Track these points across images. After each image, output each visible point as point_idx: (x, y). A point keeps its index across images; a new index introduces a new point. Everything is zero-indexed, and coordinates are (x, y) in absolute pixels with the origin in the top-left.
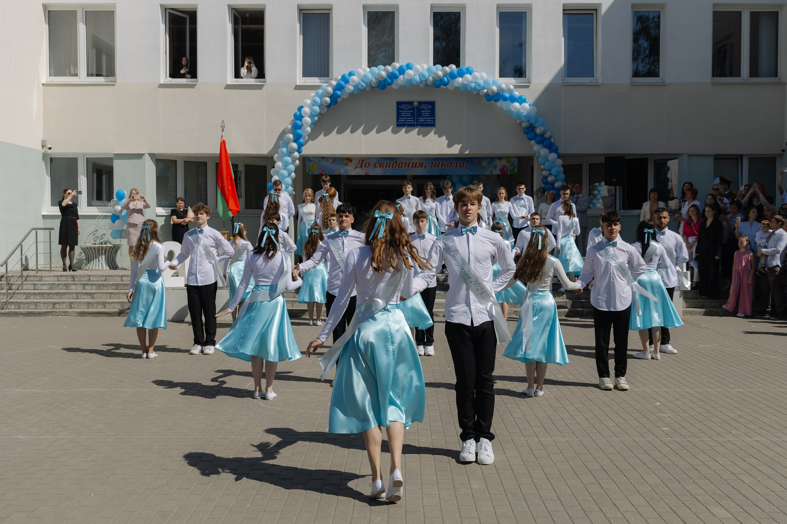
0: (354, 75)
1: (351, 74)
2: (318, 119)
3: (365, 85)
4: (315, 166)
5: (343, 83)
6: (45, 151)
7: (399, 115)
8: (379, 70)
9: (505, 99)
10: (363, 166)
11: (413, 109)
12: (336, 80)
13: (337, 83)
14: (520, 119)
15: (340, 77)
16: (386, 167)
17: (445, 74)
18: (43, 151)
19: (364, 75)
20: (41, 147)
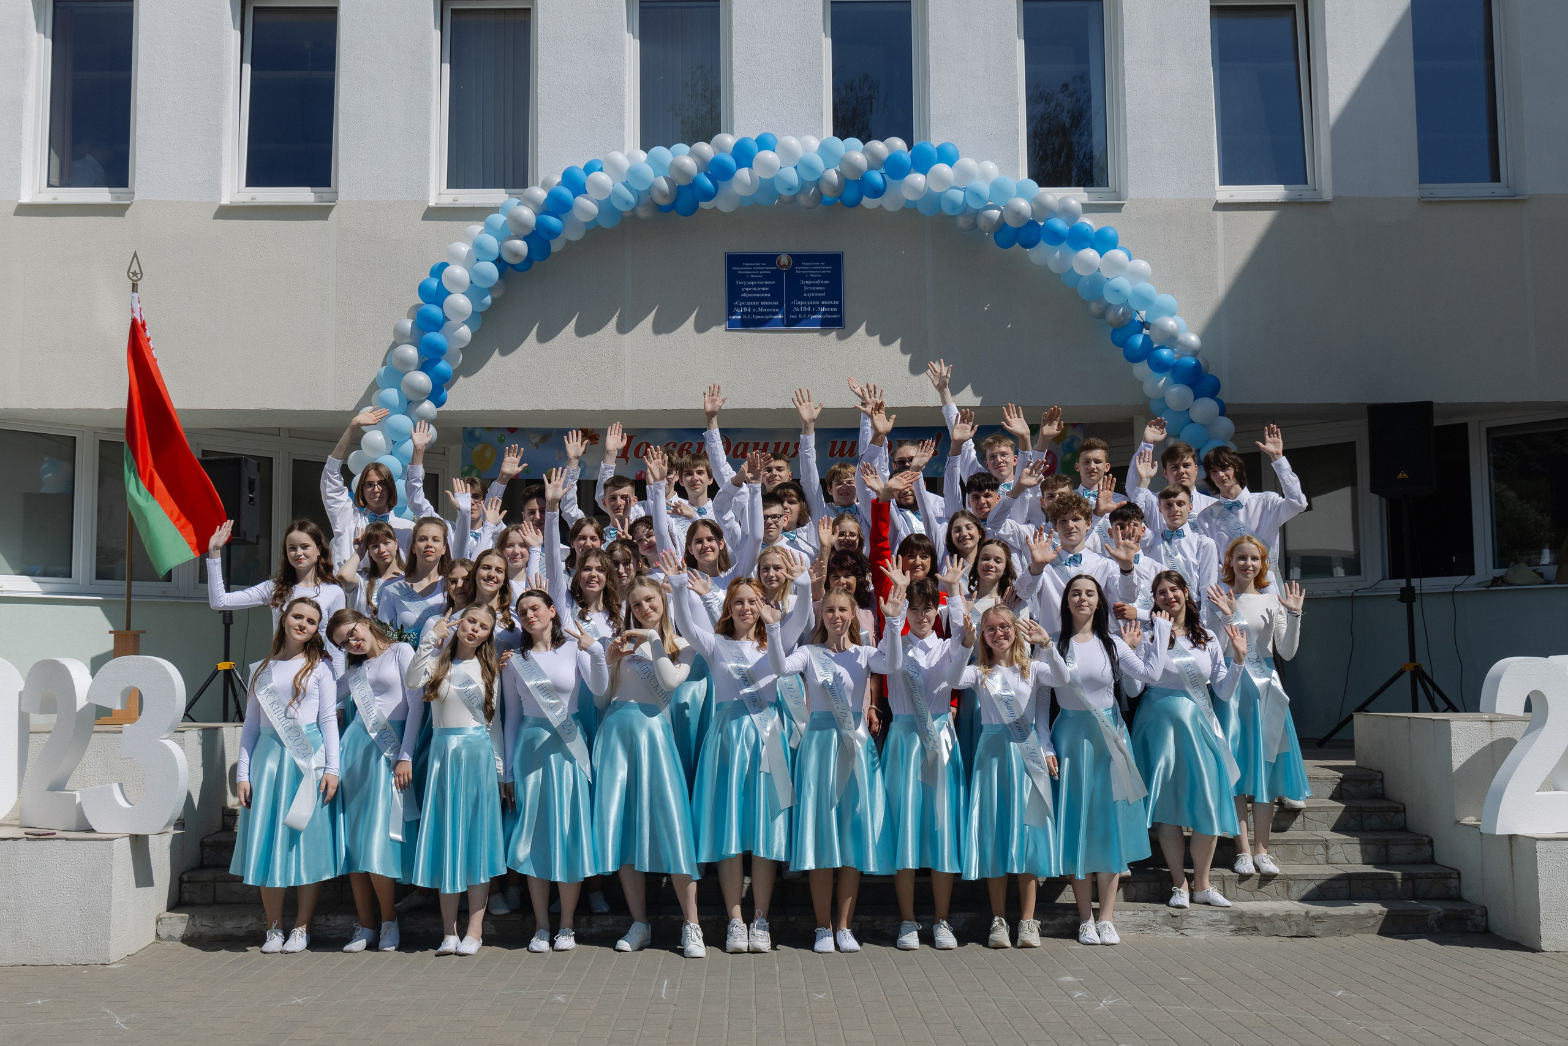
0: (601, 170)
1: (589, 169)
2: (493, 300)
3: (631, 198)
4: (488, 454)
5: (566, 192)
7: (734, 294)
8: (674, 156)
9: (1056, 238)
11: (776, 275)
12: (544, 186)
13: (550, 195)
14: (1100, 299)
15: (558, 179)
17: (876, 162)
19: (629, 171)
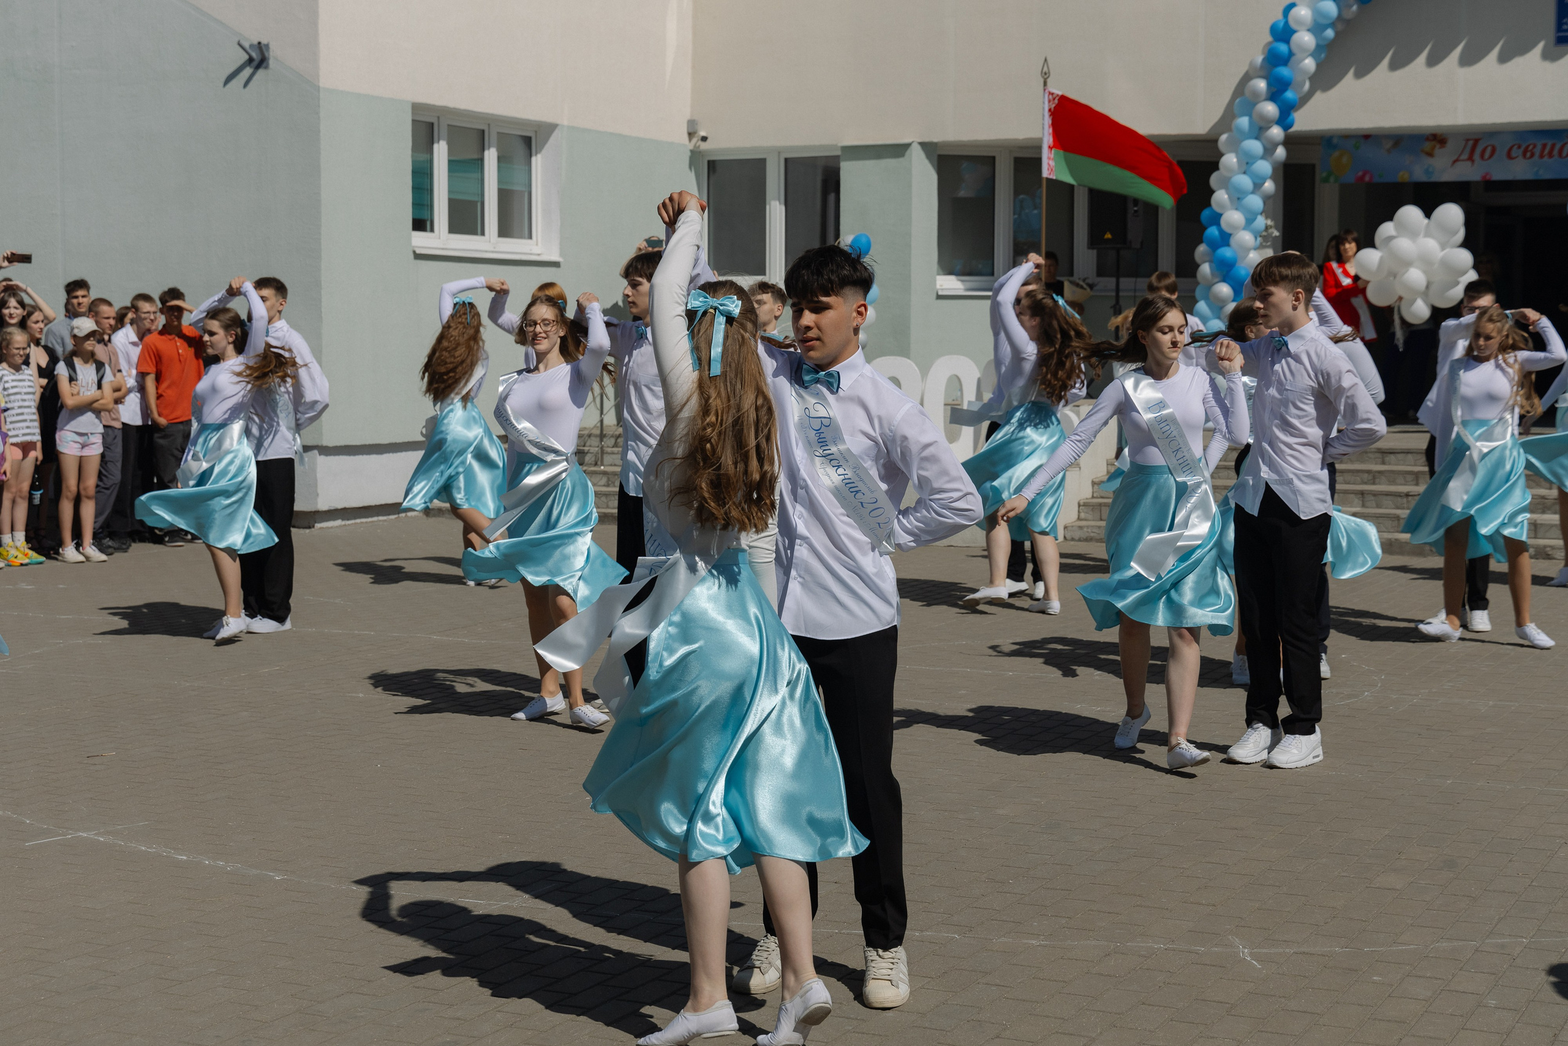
2: (1337, 33)
4: (1344, 160)
6: (695, 146)
7: (1562, 12)
10: (1477, 156)
16: (1542, 156)
18: (691, 146)
20: (686, 136)
